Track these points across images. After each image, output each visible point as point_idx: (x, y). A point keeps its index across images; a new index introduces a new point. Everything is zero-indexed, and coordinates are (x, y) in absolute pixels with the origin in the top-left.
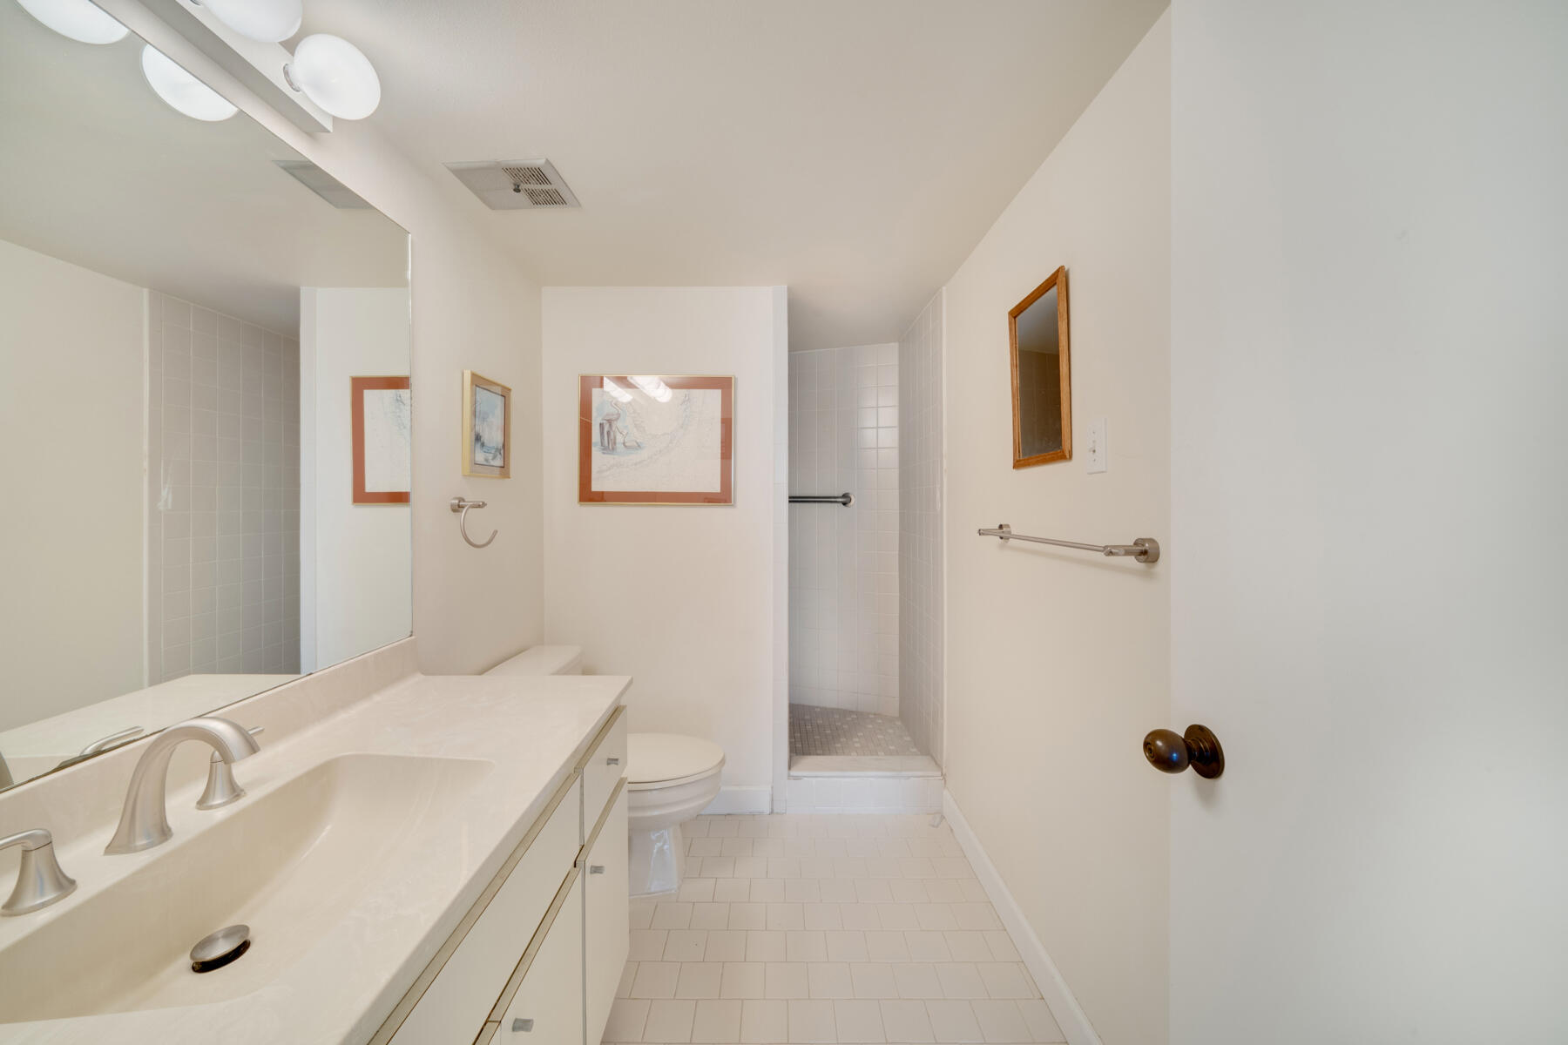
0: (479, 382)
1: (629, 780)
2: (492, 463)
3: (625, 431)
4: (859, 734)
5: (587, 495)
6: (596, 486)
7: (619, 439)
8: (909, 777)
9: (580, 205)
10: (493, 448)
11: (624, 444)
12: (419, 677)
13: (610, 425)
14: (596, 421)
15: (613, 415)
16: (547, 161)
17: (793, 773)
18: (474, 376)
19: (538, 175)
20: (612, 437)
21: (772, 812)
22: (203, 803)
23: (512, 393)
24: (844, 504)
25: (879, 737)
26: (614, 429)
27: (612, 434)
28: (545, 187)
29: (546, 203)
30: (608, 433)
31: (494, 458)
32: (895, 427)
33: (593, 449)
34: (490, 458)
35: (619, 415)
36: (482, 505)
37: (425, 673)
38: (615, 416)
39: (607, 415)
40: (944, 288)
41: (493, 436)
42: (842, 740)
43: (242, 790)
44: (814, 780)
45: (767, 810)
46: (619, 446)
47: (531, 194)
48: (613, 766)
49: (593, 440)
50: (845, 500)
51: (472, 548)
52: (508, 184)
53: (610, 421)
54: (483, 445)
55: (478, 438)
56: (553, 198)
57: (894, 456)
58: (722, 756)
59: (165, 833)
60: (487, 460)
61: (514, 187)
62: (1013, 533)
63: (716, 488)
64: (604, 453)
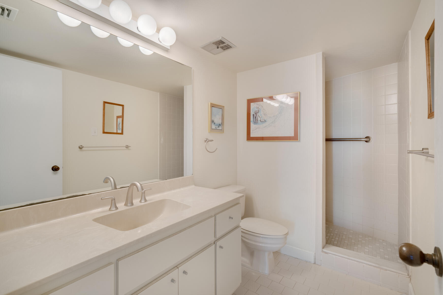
0: (213, 106)
1: (242, 228)
2: (218, 129)
3: (260, 115)
4: (369, 246)
5: (249, 138)
6: (252, 135)
7: (259, 119)
8: (386, 270)
9: (236, 47)
10: (218, 124)
11: (260, 121)
12: (193, 186)
13: (256, 115)
14: (252, 113)
15: (257, 111)
16: (222, 37)
17: (324, 250)
18: (211, 104)
19: (221, 42)
20: (257, 118)
21: (315, 263)
22: (140, 201)
23: (225, 108)
24: (366, 141)
25: (381, 250)
26: (257, 116)
27: (257, 117)
28: (224, 45)
29: (227, 49)
30: (255, 117)
31: (219, 127)
32: (396, 104)
33: (251, 123)
34: (217, 127)
35: (259, 111)
36: (212, 141)
37: (196, 185)
38: (258, 112)
39: (255, 111)
40: (410, 32)
41: (218, 120)
42: (359, 246)
43: (147, 200)
44: (334, 256)
45: (313, 261)
46: (259, 121)
47: (222, 48)
48: (231, 219)
49: (251, 120)
50: (367, 139)
51: (208, 152)
52: (215, 46)
53: (256, 113)
54: (214, 123)
55: (213, 121)
56: (228, 47)
57: (396, 117)
58: (287, 232)
59: (132, 204)
60: (216, 128)
61: (217, 47)
62: (430, 153)
63: (292, 135)
64: (254, 124)
